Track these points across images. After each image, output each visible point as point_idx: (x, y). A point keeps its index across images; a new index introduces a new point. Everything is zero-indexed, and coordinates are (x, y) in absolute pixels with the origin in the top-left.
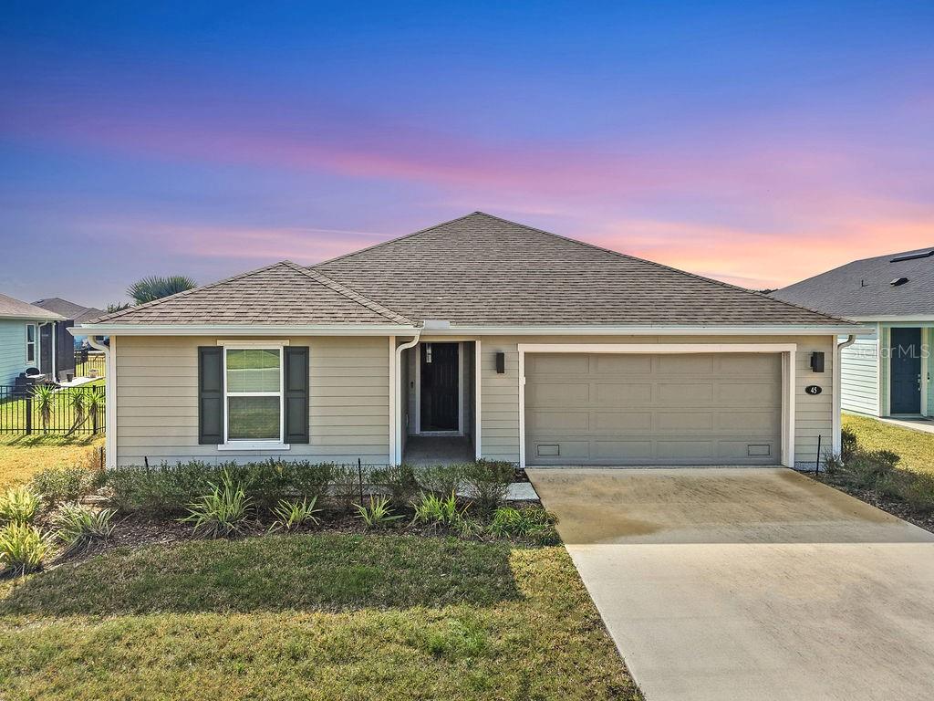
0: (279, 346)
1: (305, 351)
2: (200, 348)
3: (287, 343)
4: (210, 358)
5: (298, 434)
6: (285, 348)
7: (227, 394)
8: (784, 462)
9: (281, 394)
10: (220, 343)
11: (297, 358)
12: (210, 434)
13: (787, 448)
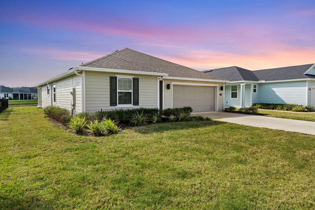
0: (131, 77)
1: (138, 79)
2: (110, 77)
3: (133, 77)
4: (113, 80)
5: (136, 103)
6: (133, 78)
7: (118, 91)
8: (216, 110)
9: (132, 91)
10: (116, 76)
11: (136, 81)
12: (113, 103)
13: (217, 105)
